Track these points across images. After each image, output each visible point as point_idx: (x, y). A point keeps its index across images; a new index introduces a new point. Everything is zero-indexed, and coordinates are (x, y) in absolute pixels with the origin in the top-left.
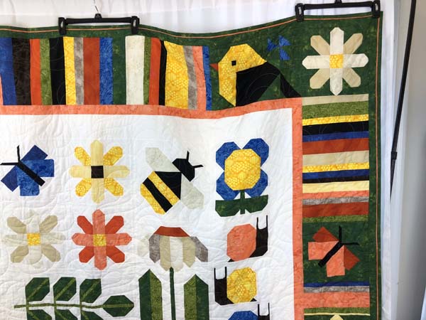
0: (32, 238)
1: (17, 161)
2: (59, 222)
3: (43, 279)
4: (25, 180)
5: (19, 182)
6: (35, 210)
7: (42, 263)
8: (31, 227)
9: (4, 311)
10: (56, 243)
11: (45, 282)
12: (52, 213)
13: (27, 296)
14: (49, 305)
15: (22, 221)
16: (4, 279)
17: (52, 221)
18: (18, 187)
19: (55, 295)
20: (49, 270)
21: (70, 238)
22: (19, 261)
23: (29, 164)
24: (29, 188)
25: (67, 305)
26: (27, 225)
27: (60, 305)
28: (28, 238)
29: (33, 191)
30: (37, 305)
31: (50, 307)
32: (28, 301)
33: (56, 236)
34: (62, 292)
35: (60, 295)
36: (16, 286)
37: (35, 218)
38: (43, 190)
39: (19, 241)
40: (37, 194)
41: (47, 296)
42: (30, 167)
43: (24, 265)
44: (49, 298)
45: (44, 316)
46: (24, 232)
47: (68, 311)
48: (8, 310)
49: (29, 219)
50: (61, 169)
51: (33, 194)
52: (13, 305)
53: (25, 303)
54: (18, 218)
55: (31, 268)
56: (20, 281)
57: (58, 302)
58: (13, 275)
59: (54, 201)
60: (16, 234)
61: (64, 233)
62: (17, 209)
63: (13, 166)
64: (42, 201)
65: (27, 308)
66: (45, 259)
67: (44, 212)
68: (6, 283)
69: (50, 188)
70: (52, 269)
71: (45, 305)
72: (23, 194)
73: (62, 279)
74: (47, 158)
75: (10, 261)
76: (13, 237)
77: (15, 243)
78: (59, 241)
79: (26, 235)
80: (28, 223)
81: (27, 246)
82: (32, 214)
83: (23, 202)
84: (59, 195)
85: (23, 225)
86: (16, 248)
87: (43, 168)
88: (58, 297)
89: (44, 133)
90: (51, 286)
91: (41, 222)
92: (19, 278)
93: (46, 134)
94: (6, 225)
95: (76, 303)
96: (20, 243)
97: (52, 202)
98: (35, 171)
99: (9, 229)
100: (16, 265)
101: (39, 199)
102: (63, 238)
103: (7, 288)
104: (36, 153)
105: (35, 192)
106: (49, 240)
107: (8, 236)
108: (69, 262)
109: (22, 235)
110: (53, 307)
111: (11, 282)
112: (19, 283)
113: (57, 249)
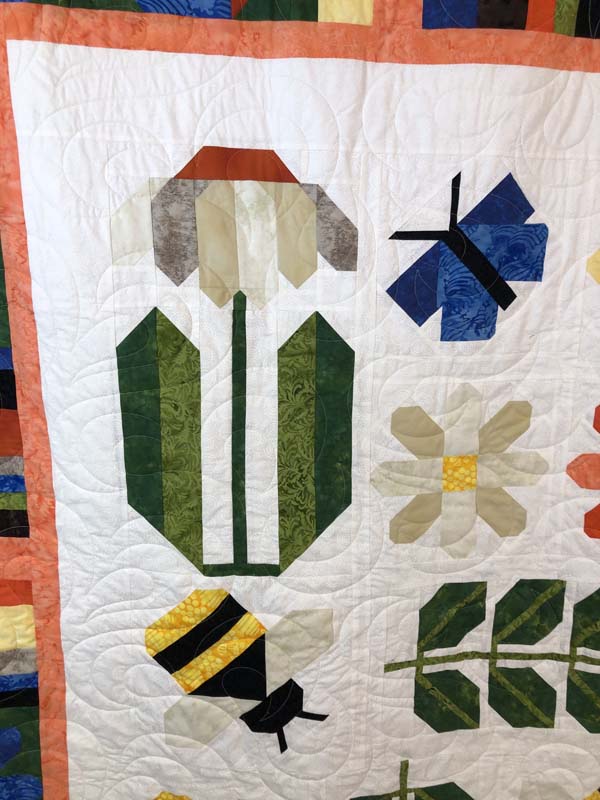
0: (455, 469)
1: (446, 227)
2: (535, 422)
3: (471, 587)
4: (463, 288)
5: (441, 297)
6: (477, 383)
7: (473, 543)
8: (459, 437)
9: (359, 682)
10: (519, 483)
11: (473, 596)
12: (520, 394)
13: (421, 636)
14: (475, 655)
15: (436, 419)
16: (368, 592)
17: (516, 417)
18: (438, 314)
19: (497, 628)
20: (490, 559)
21: (565, 467)
22: (411, 537)
23: (482, 238)
24: (471, 314)
25: (530, 657)
26: (447, 433)
27: (507, 656)
28: (445, 471)
29: (479, 327)
30: (445, 659)
31: (477, 662)
32: (421, 650)
33: (520, 463)
34: (519, 621)
35: (511, 628)
36: (397, 610)
37: (470, 410)
38: (507, 321)
39: (420, 480)
40: (489, 337)
41: (473, 633)
42: (482, 248)
43: (424, 549)
44: (479, 638)
45: (460, 687)
46: (437, 450)
47: (530, 671)
48: (367, 678)
49: (454, 414)
50: (564, 256)
51: (478, 336)
52: (382, 664)
53: (414, 657)
54: (426, 410)
55: (443, 558)
56: (409, 595)
57: (502, 648)
58: (393, 578)
59: (529, 355)
60: (413, 458)
61: (544, 454)
62: (427, 381)
63: (431, 243)
64: (498, 356)
65: (419, 670)
66: (483, 529)
67: (498, 392)
68: (368, 603)
69: (526, 315)
70: (496, 556)
71: (465, 656)
72: (448, 334)
73: (522, 584)
74: (530, 221)
75: (386, 537)
76: (404, 467)
77: (410, 484)
78: (527, 476)
79: (440, 460)
80: (451, 424)
81: (440, 494)
82: (465, 395)
83: (447, 359)
84: (545, 338)
85: (438, 431)
86: (409, 499)
87: (516, 250)
88: (506, 633)
89: (536, 135)
90: (490, 605)
91: (487, 420)
92: (407, 586)
93: (541, 139)
94: (387, 432)
95: (557, 650)
96: (421, 486)
97: (523, 362)
98: (494, 261)
99: (396, 442)
100: (404, 549)
101: (490, 351)
102: (540, 467)
103: (373, 617)
104: (507, 200)
105: (483, 328)
106: (500, 474)
107: (387, 465)
108: (548, 537)
109: (430, 460)
110: (486, 662)
111: (384, 599)
112: (405, 602)
113: (521, 501)
